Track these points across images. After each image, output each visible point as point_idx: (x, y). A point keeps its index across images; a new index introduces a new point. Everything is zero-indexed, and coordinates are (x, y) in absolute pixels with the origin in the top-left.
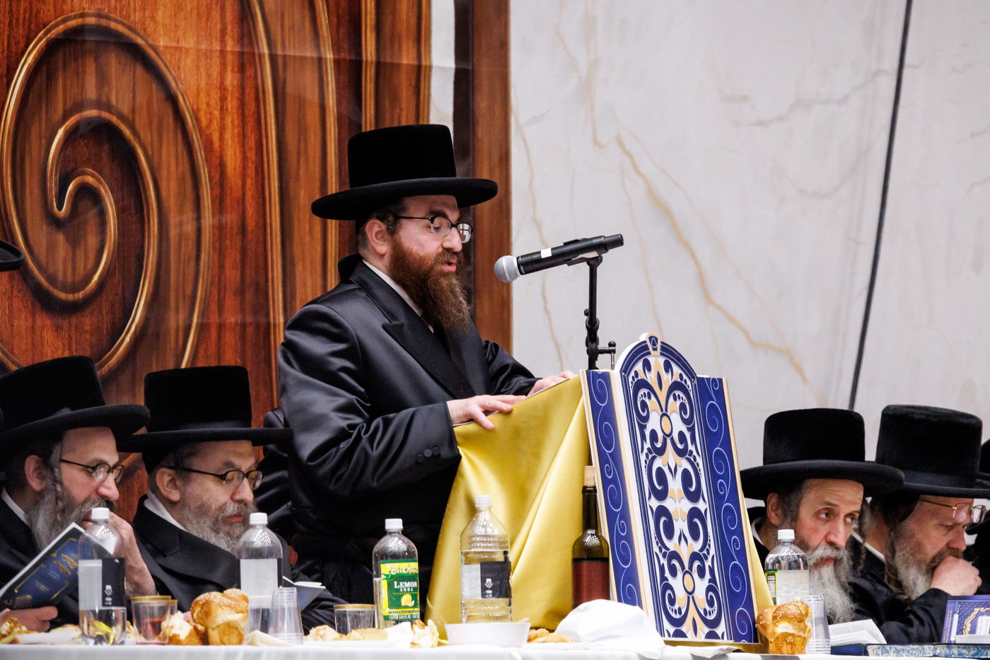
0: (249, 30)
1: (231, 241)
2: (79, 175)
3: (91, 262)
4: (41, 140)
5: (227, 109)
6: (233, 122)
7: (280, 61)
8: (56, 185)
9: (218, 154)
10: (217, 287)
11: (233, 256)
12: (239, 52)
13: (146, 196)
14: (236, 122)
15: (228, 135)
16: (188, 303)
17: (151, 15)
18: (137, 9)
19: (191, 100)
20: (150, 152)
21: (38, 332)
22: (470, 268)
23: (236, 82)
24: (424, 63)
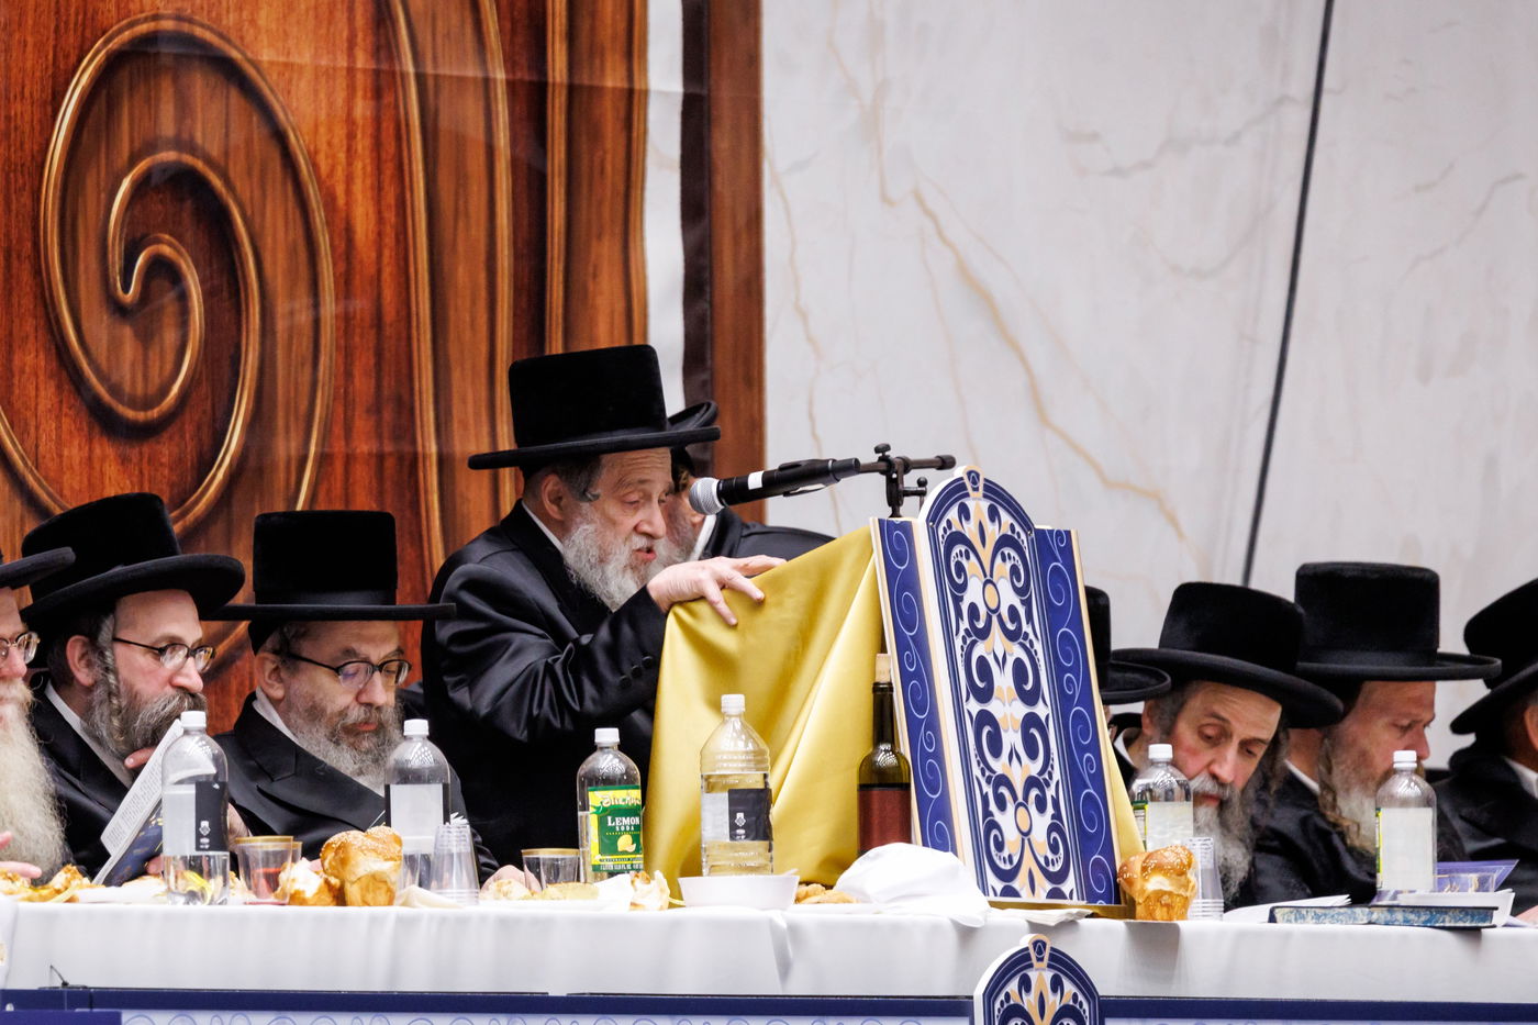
0: (387, 38)
1: (362, 337)
2: (150, 245)
3: (169, 367)
4: (99, 194)
5: (356, 150)
6: (364, 168)
7: (431, 83)
8: (120, 259)
9: (343, 215)
10: (343, 401)
11: (364, 361)
12: (374, 70)
13: (243, 272)
14: (369, 169)
15: (358, 187)
16: (302, 425)
17: (250, 18)
18: (231, 10)
19: (307, 138)
20: (249, 213)
21: (97, 466)
22: (705, 376)
23: (368, 113)
24: (637, 86)
